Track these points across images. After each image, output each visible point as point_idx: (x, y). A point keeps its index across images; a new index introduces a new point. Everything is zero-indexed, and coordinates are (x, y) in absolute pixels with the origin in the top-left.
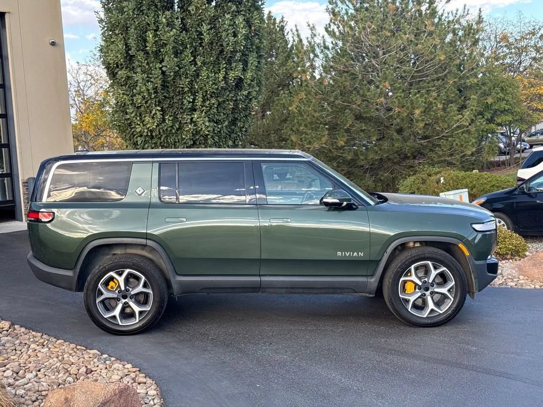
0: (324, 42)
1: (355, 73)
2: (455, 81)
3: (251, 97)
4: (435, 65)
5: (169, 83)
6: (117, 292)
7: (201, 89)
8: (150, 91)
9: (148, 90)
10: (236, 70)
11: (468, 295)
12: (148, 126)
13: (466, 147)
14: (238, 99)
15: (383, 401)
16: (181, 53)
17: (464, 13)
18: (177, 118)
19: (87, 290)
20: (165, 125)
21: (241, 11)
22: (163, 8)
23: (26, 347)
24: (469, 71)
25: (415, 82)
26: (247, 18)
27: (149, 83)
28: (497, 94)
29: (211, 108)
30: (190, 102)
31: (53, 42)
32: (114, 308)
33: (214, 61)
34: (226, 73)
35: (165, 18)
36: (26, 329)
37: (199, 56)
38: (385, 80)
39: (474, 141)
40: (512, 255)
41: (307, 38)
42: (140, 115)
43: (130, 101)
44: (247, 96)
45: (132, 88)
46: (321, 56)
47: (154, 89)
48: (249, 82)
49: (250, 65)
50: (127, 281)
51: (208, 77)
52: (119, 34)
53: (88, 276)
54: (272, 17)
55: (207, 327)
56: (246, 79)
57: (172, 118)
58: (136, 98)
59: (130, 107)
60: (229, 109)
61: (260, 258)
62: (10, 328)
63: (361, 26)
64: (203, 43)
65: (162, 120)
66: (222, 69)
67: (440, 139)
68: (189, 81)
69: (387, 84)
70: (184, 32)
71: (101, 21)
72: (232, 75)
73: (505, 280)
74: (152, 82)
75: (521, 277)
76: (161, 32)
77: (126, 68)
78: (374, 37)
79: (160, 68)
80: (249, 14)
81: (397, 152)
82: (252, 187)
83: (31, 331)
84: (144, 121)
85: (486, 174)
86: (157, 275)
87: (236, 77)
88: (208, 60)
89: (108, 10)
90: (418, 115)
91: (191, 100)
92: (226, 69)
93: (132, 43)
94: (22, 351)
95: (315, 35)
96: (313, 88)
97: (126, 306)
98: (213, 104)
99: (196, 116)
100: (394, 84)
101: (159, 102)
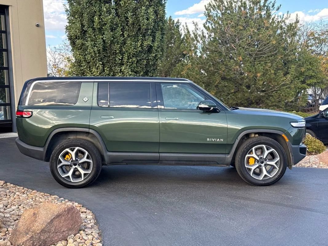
0: (203, 33)
1: (221, 52)
2: (281, 57)
3: (157, 58)
4: (270, 47)
5: (107, 47)
6: (70, 161)
7: (127, 51)
8: (96, 52)
9: (94, 51)
10: (148, 41)
11: (287, 167)
12: (94, 74)
13: (288, 97)
14: (149, 58)
15: (234, 222)
16: (115, 30)
17: (287, 16)
18: (112, 69)
19: (52, 160)
20: (104, 74)
21: (152, 5)
22: (105, 3)
23: (13, 194)
24: (290, 51)
25: (258, 57)
26: (155, 10)
27: (95, 47)
28: (308, 65)
29: (133, 64)
30: (120, 59)
31: (38, 24)
32: (68, 172)
33: (135, 35)
34: (142, 42)
35: (105, 8)
36: (14, 185)
37: (126, 32)
38: (239, 56)
39: (293, 93)
40: (315, 152)
41: (193, 31)
42: (90, 68)
43: (83, 59)
44: (155, 57)
45: (85, 51)
46: (201, 41)
47: (98, 51)
48: (156, 48)
49: (157, 38)
50: (76, 155)
51: (131, 44)
52: (77, 18)
53: (53, 151)
54: (172, 19)
55: (126, 185)
56: (154, 47)
57: (109, 69)
58: (87, 56)
59: (83, 62)
60: (143, 65)
61: (159, 142)
62: (4, 184)
63: (225, 23)
64: (128, 24)
65: (102, 70)
66: (140, 40)
67: (272, 92)
68: (119, 47)
69: (241, 58)
70: (117, 17)
71: (67, 11)
72: (145, 43)
73: (311, 164)
74: (97, 47)
75: (321, 163)
76: (103, 16)
77: (81, 39)
78: (233, 30)
79: (102, 38)
80: (157, 8)
81: (246, 100)
82: (155, 102)
83: (17, 186)
84: (92, 71)
85: (300, 113)
86: (95, 151)
87: (148, 45)
88: (131, 34)
89: (71, 5)
90: (259, 77)
91: (121, 58)
92: (142, 40)
93: (85, 23)
94: (10, 196)
95: (197, 29)
96: (195, 60)
97: (76, 170)
98: (134, 61)
99: (123, 68)
100: (245, 58)
101: (101, 59)
